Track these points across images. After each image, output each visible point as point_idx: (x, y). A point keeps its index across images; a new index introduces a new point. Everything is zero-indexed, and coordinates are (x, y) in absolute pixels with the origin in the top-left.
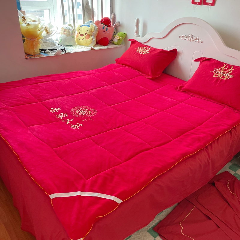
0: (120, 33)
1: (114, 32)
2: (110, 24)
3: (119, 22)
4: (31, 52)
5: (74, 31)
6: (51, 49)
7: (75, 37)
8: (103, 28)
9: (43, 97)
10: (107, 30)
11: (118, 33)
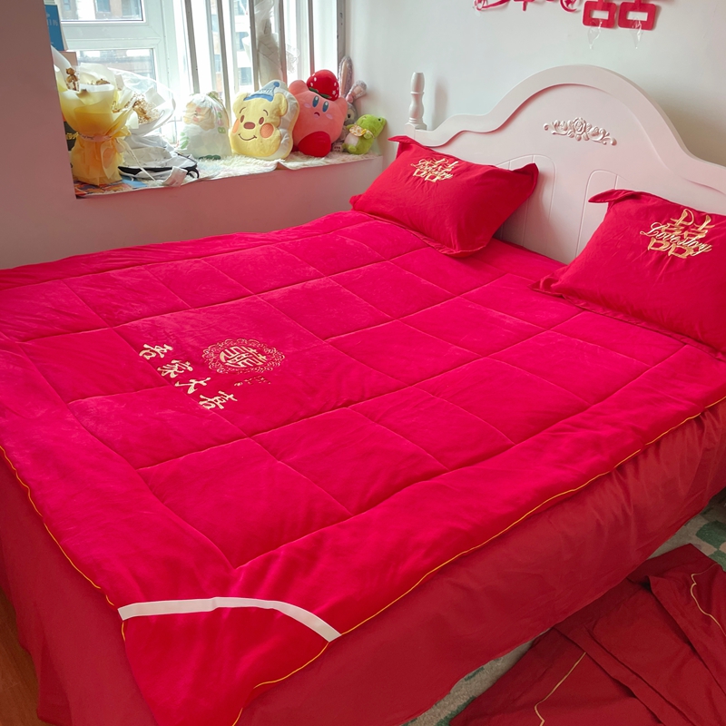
0: (365, 119)
1: (349, 116)
2: (334, 92)
3: (364, 86)
4: (94, 177)
5: (225, 113)
6: (153, 167)
7: (230, 131)
8: (315, 103)
9: (121, 312)
10: (325, 108)
11: (360, 119)
